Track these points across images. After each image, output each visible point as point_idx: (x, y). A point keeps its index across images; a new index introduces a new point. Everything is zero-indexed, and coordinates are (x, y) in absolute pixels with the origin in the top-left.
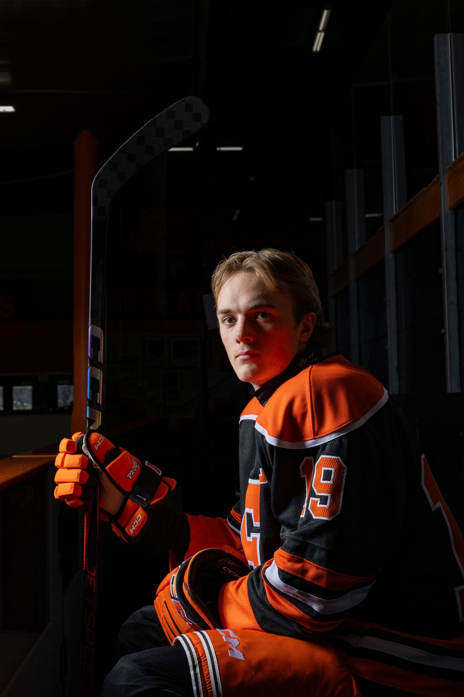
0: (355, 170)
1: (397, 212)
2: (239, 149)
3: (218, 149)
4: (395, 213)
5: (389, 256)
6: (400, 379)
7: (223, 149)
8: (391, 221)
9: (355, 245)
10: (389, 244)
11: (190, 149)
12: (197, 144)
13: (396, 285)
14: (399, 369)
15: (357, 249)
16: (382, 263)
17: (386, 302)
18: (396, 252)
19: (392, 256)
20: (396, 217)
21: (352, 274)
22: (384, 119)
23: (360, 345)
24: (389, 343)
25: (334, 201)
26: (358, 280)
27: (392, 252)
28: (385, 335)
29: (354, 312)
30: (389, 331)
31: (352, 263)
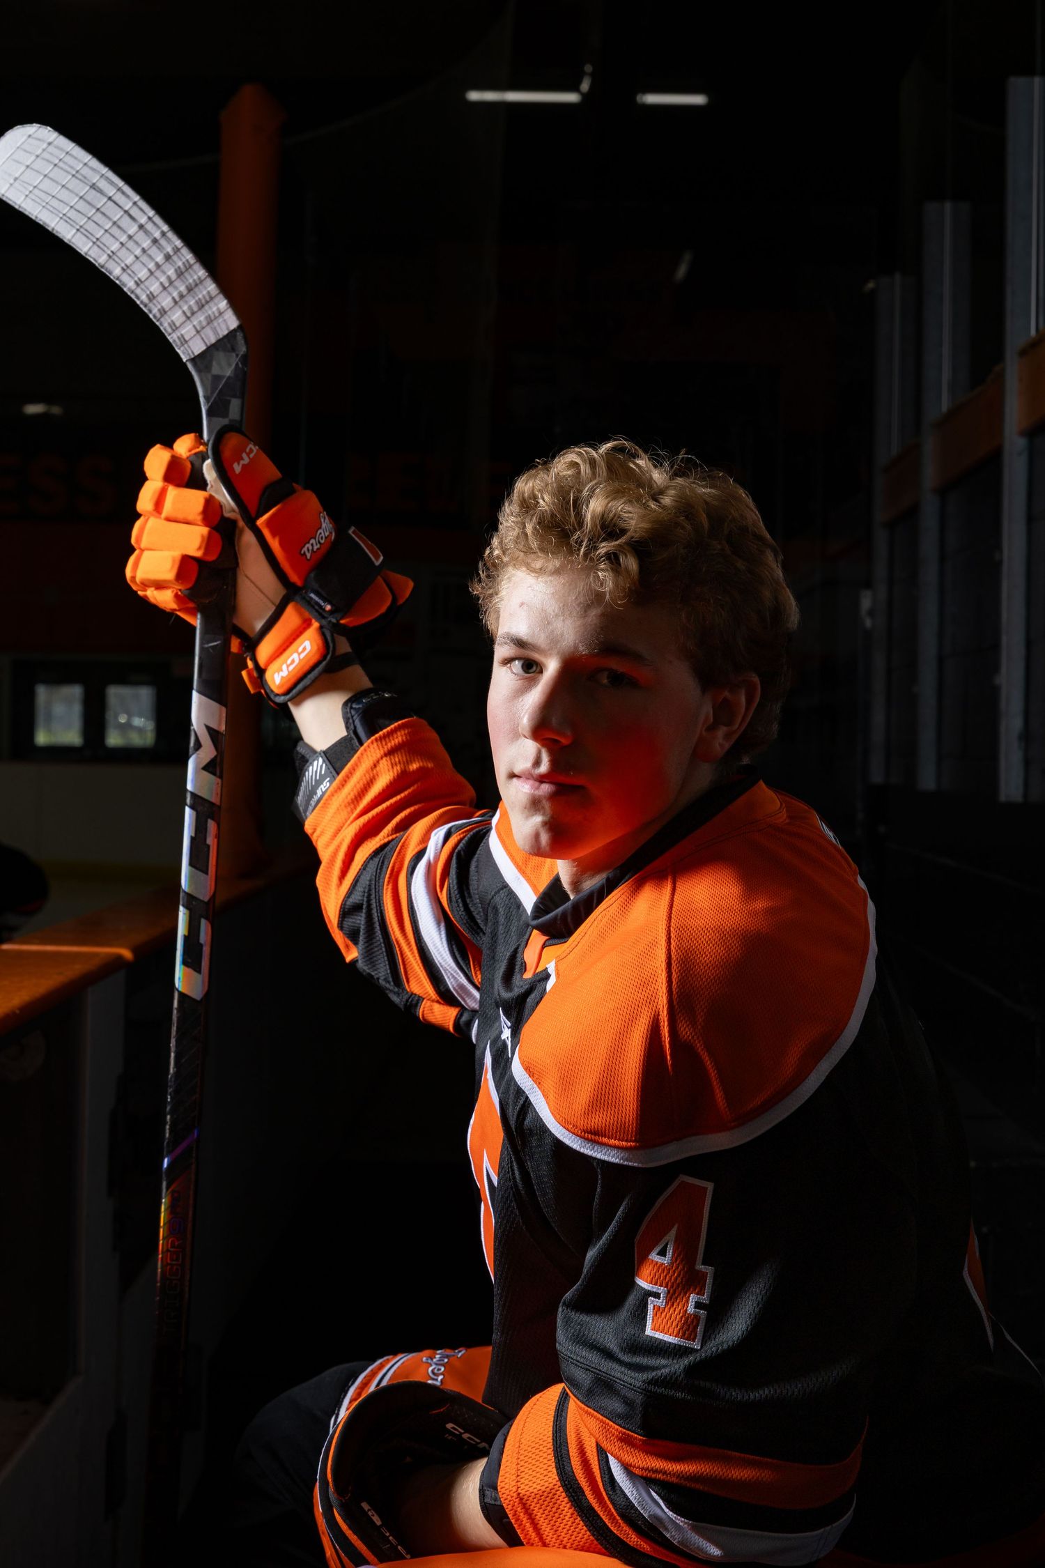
0: (948, 205)
2: (698, 100)
4: (1033, 332)
5: (1014, 444)
6: (1027, 763)
8: (1023, 353)
9: (942, 402)
10: (1014, 415)
13: (1027, 522)
14: (1025, 737)
15: (944, 410)
16: (995, 459)
17: (1002, 562)
18: (1032, 433)
19: (1021, 442)
20: (1034, 345)
21: (930, 474)
22: (1016, 84)
23: (941, 660)
24: (1004, 670)
25: (898, 277)
26: (943, 492)
27: (1022, 434)
28: (996, 647)
29: (929, 574)
30: (1004, 639)
31: (929, 446)
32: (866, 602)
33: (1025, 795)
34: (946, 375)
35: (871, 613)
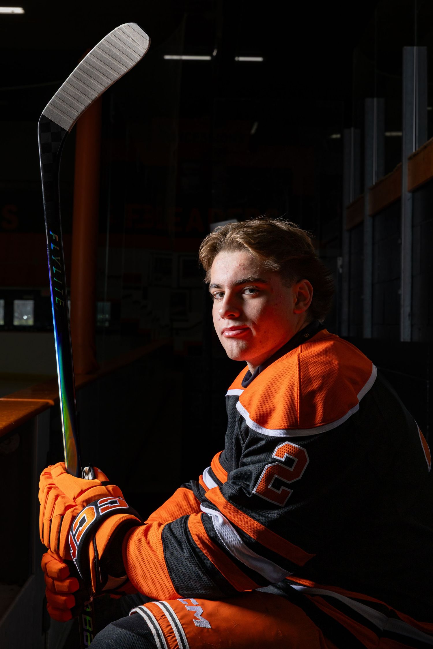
0: (375, 99)
1: (417, 149)
2: (260, 59)
3: (237, 59)
4: (414, 151)
5: (406, 196)
6: (412, 326)
7: (242, 59)
8: (410, 158)
9: (372, 180)
10: (406, 183)
11: (208, 58)
12: (215, 53)
13: (413, 226)
14: (412, 315)
15: (374, 183)
16: (398, 201)
17: (401, 243)
18: (414, 191)
19: (409, 195)
20: (415, 155)
21: (368, 209)
22: (407, 49)
23: (373, 285)
24: (402, 288)
25: (353, 129)
26: (374, 216)
27: (410, 191)
28: (399, 278)
29: (368, 250)
30: (402, 275)
31: (368, 198)
32: (340, 262)
33: (411, 339)
34: (375, 169)
35: (342, 266)
